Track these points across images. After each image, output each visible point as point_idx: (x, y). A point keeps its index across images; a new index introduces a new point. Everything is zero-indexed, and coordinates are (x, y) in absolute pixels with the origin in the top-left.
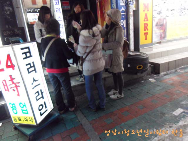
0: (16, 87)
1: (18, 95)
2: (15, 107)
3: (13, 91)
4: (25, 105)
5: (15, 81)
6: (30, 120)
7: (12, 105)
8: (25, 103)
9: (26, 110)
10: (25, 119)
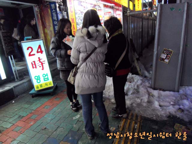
0: (42, 64)
1: (43, 69)
2: (39, 78)
3: (39, 67)
4: (47, 75)
5: (41, 61)
6: (49, 84)
7: (37, 77)
8: (47, 74)
9: (48, 78)
10: (46, 84)
